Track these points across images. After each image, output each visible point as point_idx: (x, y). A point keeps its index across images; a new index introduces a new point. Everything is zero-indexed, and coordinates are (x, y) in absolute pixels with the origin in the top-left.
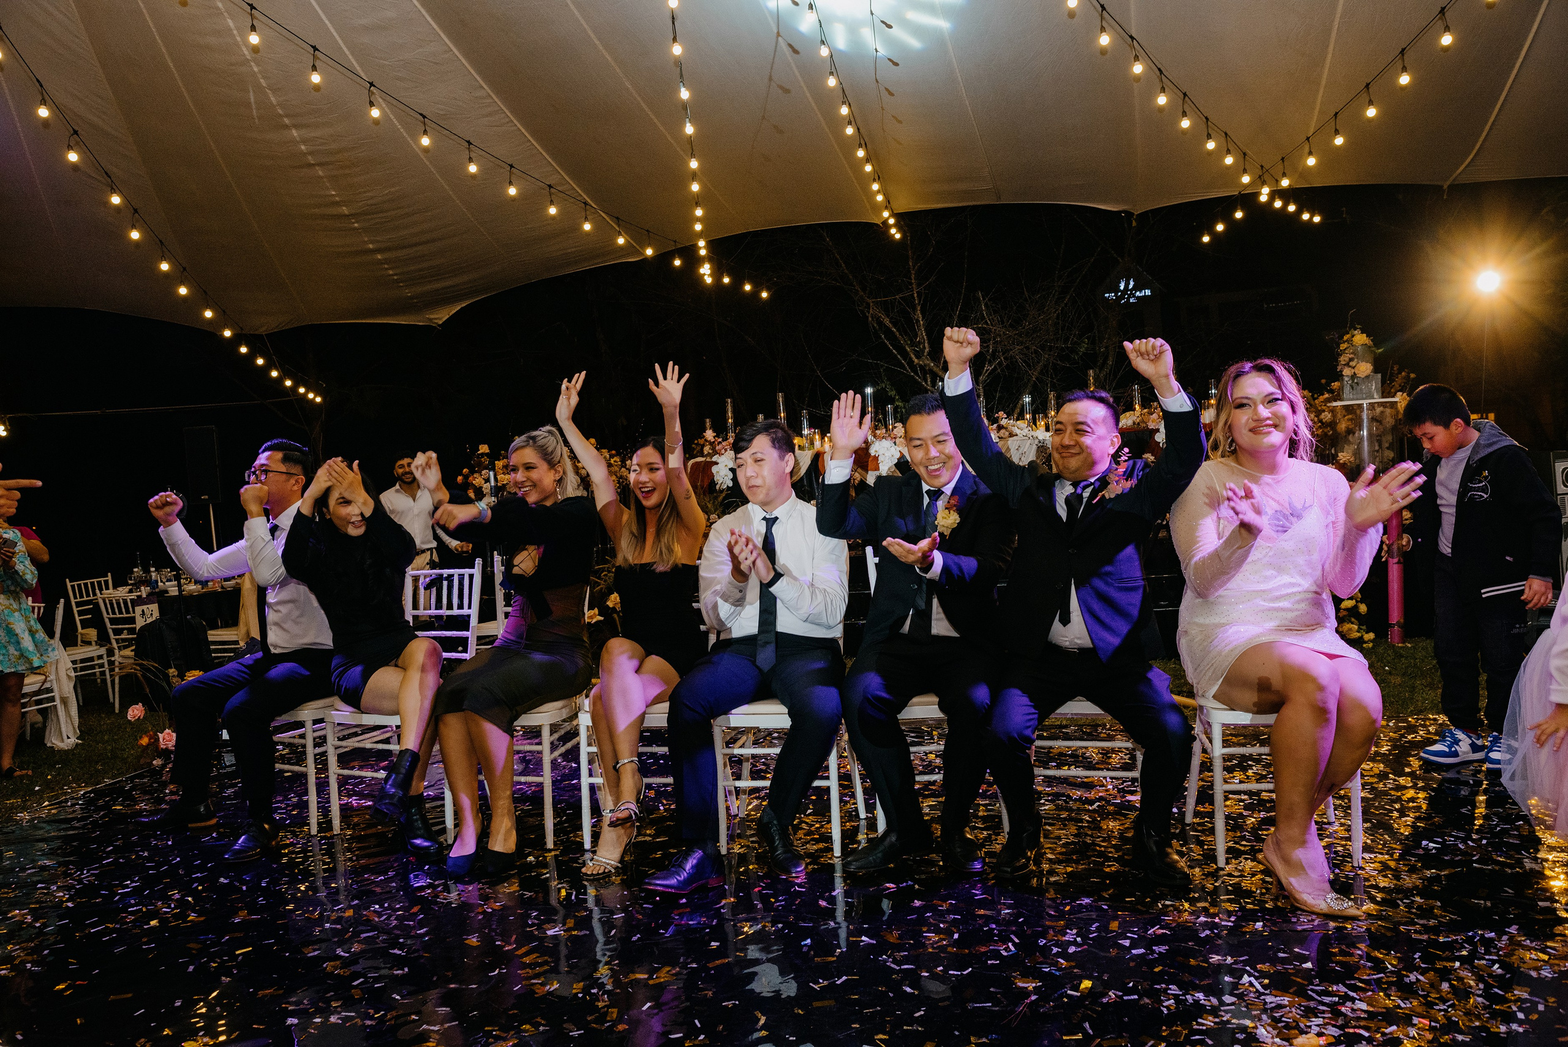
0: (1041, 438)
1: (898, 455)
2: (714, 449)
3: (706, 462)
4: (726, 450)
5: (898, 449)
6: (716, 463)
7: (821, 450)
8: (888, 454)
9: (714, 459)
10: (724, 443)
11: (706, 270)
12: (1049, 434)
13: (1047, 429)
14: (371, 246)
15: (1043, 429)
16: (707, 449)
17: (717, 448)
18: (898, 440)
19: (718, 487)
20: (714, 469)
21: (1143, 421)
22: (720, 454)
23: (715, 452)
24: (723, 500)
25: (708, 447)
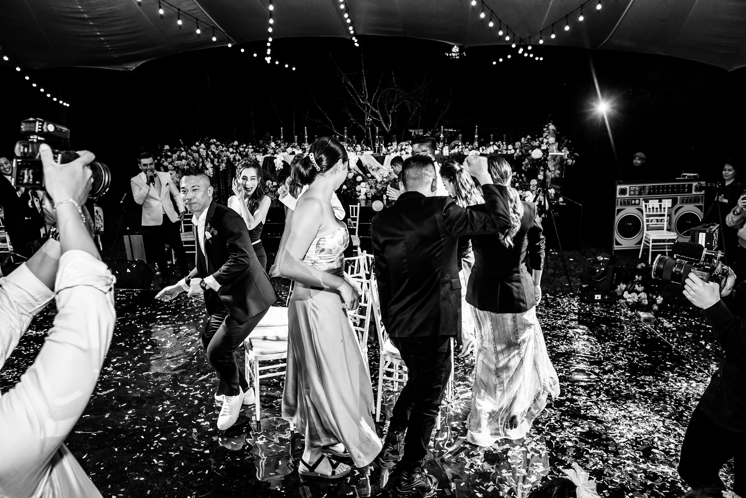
1: (358, 159)
2: (275, 151)
3: (271, 157)
4: (280, 152)
5: (358, 157)
6: (276, 158)
8: (354, 159)
9: (275, 156)
10: (279, 149)
14: (98, 34)
16: (271, 151)
17: (277, 151)
18: (358, 153)
19: (276, 169)
20: (275, 161)
21: (462, 151)
22: (278, 154)
23: (275, 153)
24: (279, 175)
25: (272, 150)
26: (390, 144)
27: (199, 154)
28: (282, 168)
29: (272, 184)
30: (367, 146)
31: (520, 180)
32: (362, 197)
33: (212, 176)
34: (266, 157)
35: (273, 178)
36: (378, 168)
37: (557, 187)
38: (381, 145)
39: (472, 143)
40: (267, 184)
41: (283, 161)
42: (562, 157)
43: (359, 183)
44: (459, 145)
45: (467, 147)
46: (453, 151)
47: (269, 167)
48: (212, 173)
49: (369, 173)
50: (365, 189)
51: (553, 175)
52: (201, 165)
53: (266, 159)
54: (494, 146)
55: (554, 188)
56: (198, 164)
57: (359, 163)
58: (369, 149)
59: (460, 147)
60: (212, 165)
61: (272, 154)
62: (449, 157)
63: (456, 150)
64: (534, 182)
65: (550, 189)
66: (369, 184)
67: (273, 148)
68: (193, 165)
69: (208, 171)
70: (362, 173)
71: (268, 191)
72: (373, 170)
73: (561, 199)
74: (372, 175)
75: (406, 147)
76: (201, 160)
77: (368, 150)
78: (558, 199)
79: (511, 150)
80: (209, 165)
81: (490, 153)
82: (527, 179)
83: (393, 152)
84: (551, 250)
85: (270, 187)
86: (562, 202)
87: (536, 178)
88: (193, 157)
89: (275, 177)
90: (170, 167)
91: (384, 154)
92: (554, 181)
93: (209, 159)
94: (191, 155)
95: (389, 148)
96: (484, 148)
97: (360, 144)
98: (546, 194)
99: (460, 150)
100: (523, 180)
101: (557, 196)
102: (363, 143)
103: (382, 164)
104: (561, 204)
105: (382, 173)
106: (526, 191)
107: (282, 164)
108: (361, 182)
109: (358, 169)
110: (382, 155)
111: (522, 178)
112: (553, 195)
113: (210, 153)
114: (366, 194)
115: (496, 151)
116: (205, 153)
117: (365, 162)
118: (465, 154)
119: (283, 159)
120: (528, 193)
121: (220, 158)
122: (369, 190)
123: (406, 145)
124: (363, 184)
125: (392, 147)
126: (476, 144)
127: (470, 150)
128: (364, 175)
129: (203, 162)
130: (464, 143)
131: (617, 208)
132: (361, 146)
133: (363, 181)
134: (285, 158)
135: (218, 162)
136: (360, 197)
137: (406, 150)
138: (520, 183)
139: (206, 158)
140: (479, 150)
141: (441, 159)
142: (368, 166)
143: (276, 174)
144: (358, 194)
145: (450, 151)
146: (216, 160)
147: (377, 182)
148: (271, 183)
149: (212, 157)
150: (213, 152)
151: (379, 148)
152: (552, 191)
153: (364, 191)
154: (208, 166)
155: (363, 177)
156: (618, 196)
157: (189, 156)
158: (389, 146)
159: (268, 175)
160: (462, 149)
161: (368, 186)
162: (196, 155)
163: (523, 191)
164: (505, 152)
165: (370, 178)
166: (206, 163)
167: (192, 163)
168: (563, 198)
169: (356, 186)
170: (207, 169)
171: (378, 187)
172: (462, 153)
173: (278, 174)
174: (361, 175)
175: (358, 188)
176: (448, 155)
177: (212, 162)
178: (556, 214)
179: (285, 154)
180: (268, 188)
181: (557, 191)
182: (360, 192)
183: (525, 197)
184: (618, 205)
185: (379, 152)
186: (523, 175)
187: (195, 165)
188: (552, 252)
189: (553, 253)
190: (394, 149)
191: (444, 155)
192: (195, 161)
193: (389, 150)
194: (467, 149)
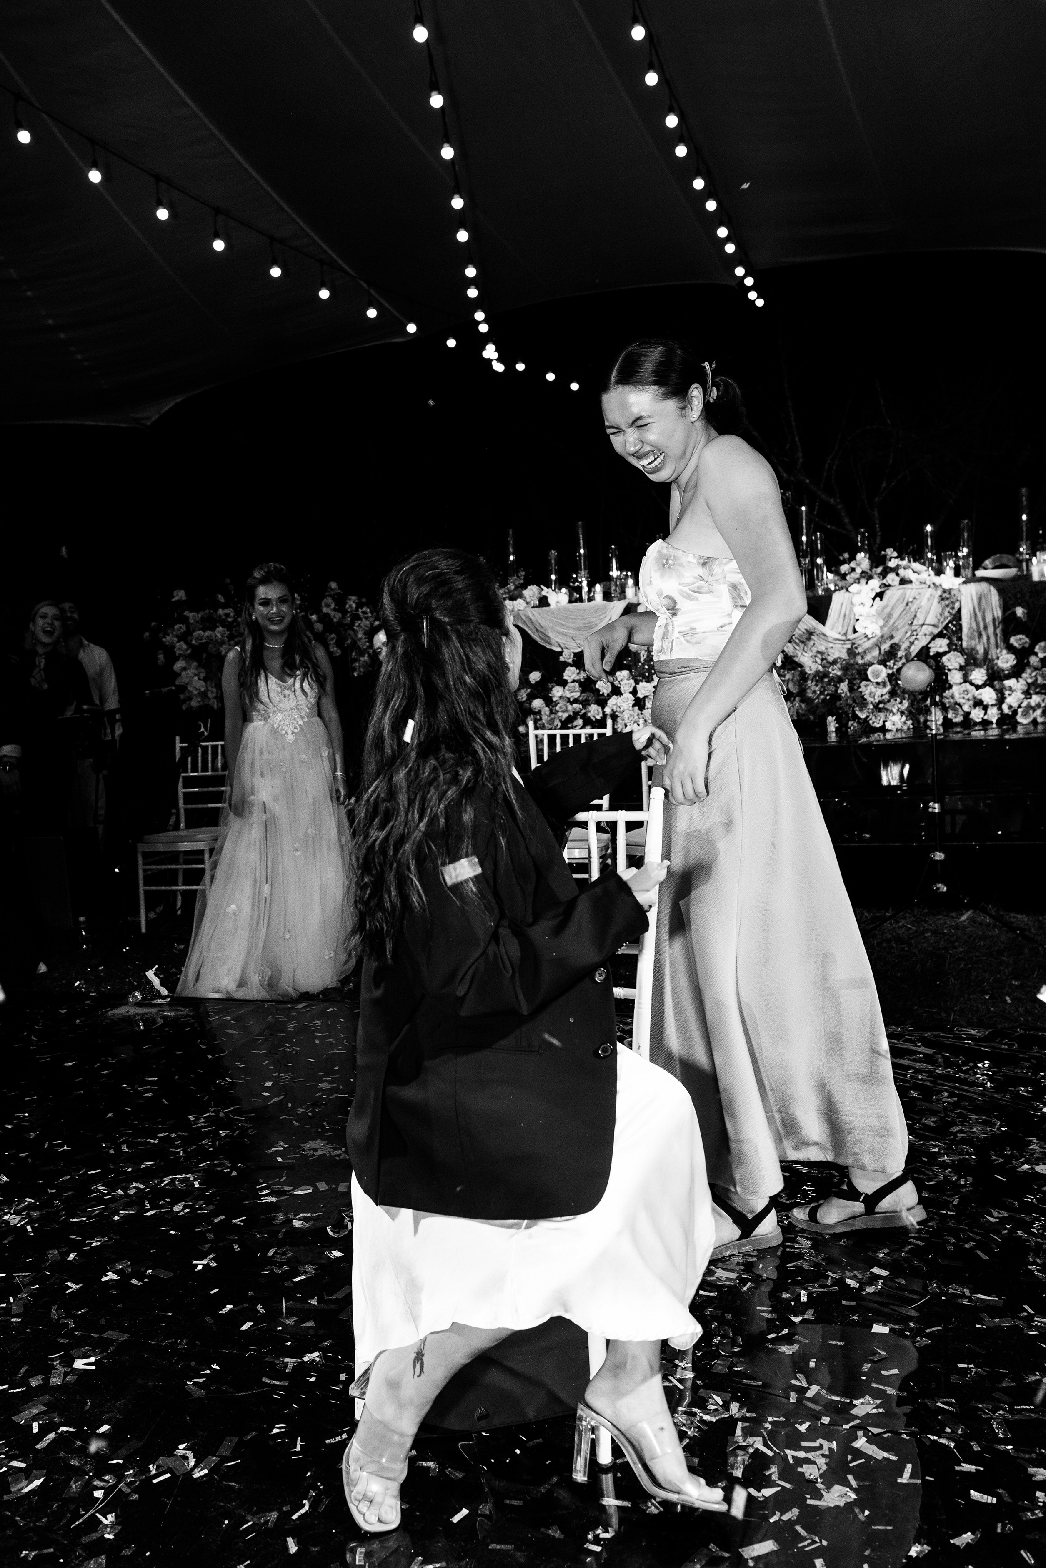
0: (946, 586)
11: (490, 352)
12: (961, 580)
13: (957, 574)
15: (949, 571)
26: (846, 555)
83: (858, 581)
90: (181, 647)
95: (844, 568)
103: (823, 621)
105: (822, 648)
125: (853, 564)
137: (901, 572)
141: (1025, 593)
147: (804, 677)
158: (844, 562)
171: (810, 694)
190: (859, 570)
191: (1038, 578)
193: (843, 577)
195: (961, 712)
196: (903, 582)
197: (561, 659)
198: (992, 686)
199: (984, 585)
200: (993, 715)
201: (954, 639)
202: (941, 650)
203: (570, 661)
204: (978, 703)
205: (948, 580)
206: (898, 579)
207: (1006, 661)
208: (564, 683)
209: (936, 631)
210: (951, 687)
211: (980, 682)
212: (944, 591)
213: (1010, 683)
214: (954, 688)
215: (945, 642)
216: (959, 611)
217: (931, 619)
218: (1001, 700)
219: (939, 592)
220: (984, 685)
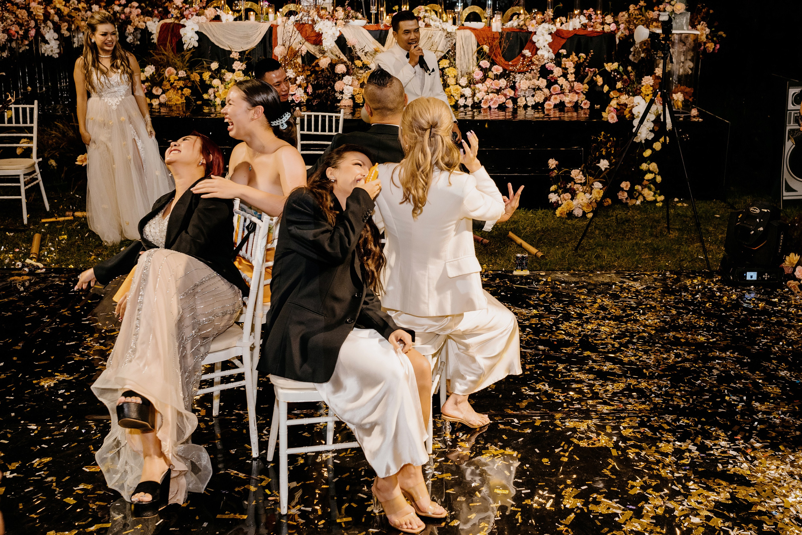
0: (449, 30)
1: (338, 34)
2: (181, 14)
3: (174, 24)
4: (192, 15)
5: (339, 29)
6: (184, 26)
7: (274, 23)
8: (330, 32)
9: (182, 22)
10: (190, 9)
12: (455, 27)
13: (454, 23)
15: (451, 21)
17: (186, 13)
18: (338, 22)
19: (185, 47)
20: (182, 31)
21: (525, 25)
22: (187, 18)
23: (183, 16)
24: (190, 58)
25: (176, 11)
27: (30, 13)
28: (196, 45)
29: (177, 74)
30: (357, 10)
31: (625, 77)
32: (346, 102)
33: (57, 56)
34: (166, 24)
35: (178, 63)
36: (376, 51)
37: (688, 90)
38: (382, 9)
39: (542, 10)
40: (167, 75)
41: (197, 33)
42: (696, 36)
43: (341, 77)
44: (519, 14)
45: (535, 18)
46: (509, 24)
47: (171, 43)
48: (58, 51)
49: (359, 58)
50: (351, 89)
51: (681, 70)
52: (33, 32)
53: (164, 29)
54: (582, 17)
55: (682, 92)
56: (27, 32)
57: (341, 42)
58: (360, 16)
59: (522, 17)
60: (56, 36)
61: (177, 18)
62: (501, 34)
63: (514, 23)
64: (648, 81)
65: (676, 93)
66: (359, 80)
67: (177, 8)
68: (17, 32)
69: (47, 46)
70: (345, 59)
71: (168, 86)
72: (366, 54)
73: (694, 112)
74: (363, 65)
75: (427, 14)
76: (33, 24)
77: (356, 18)
78: (690, 111)
79: (609, 24)
80: (50, 35)
81: (575, 29)
82: (636, 76)
84: (676, 200)
85: (172, 81)
86: (694, 117)
87: (651, 73)
88: (17, 16)
89: (183, 62)
91: (386, 26)
92: (684, 80)
93: (50, 24)
94: (13, 13)
96: (564, 19)
97: (343, 6)
98: (667, 101)
99: (522, 23)
100: (629, 77)
101: (687, 105)
102: (349, 5)
103: (383, 44)
104: (695, 119)
106: (634, 95)
107: (197, 37)
108: (344, 75)
109: (338, 51)
110: (382, 27)
111: (627, 73)
112: (680, 104)
113: (52, 11)
114: (353, 98)
115: (585, 26)
116: (42, 11)
117: (351, 40)
118: (531, 29)
119: (197, 29)
120: (638, 99)
121: (73, 22)
122: (358, 89)
123: (426, 11)
124: (347, 79)
126: (550, 13)
127: (539, 23)
128: (349, 63)
129: (37, 28)
130: (529, 10)
131: (788, 128)
132: (345, 10)
133: (348, 73)
134: (201, 26)
135: (69, 29)
136: (343, 103)
137: (426, 20)
138: (624, 82)
139: (45, 21)
140: (554, 23)
141: (488, 38)
142: (357, 47)
143: (183, 56)
144: (339, 96)
145: (503, 25)
146: (65, 26)
148: (175, 72)
149: (56, 18)
150: (59, 9)
151: (376, 15)
152: (678, 97)
153: (348, 91)
154: (47, 37)
155: (347, 67)
156: (790, 106)
157: (7, 15)
159: (168, 57)
160: (525, 20)
161: (356, 83)
162: (23, 14)
163: (629, 95)
164: (599, 28)
165: (361, 68)
166: (44, 31)
167: (14, 28)
168: (698, 111)
169: (335, 82)
170: (47, 42)
172: (524, 28)
173: (187, 57)
174: (344, 63)
175: (338, 86)
176: (500, 31)
177: (57, 28)
178: (686, 138)
179: (202, 19)
180: (169, 81)
181: (687, 97)
182: (342, 93)
183: (633, 107)
184: (790, 123)
185: (377, 22)
186: (630, 68)
187: (21, 33)
188: (677, 202)
189: (679, 205)
191: (494, 29)
192: (21, 25)
194: (534, 22)
195: (454, 100)
196: (427, 25)
197: (231, 56)
198: (470, 87)
199: (468, 32)
200: (469, 102)
201: (452, 59)
202: (445, 66)
203: (237, 58)
204: (462, 96)
205: (450, 27)
206: (424, 24)
207: (478, 75)
208: (233, 71)
209: (443, 54)
210: (449, 86)
211: (464, 85)
212: (448, 33)
213: (479, 86)
214: (451, 87)
215: (447, 62)
216: (455, 44)
217: (440, 48)
218: (474, 95)
219: (445, 34)
220: (466, 87)
